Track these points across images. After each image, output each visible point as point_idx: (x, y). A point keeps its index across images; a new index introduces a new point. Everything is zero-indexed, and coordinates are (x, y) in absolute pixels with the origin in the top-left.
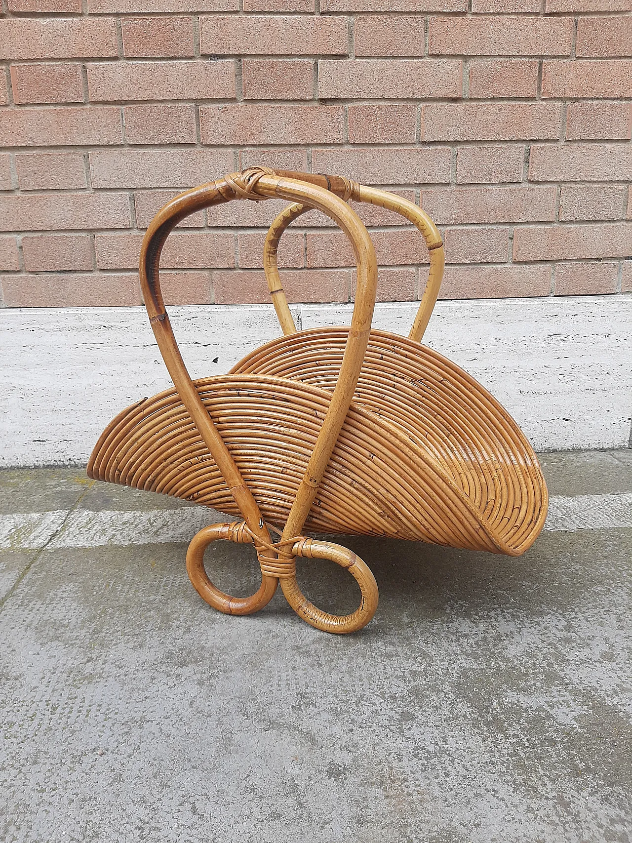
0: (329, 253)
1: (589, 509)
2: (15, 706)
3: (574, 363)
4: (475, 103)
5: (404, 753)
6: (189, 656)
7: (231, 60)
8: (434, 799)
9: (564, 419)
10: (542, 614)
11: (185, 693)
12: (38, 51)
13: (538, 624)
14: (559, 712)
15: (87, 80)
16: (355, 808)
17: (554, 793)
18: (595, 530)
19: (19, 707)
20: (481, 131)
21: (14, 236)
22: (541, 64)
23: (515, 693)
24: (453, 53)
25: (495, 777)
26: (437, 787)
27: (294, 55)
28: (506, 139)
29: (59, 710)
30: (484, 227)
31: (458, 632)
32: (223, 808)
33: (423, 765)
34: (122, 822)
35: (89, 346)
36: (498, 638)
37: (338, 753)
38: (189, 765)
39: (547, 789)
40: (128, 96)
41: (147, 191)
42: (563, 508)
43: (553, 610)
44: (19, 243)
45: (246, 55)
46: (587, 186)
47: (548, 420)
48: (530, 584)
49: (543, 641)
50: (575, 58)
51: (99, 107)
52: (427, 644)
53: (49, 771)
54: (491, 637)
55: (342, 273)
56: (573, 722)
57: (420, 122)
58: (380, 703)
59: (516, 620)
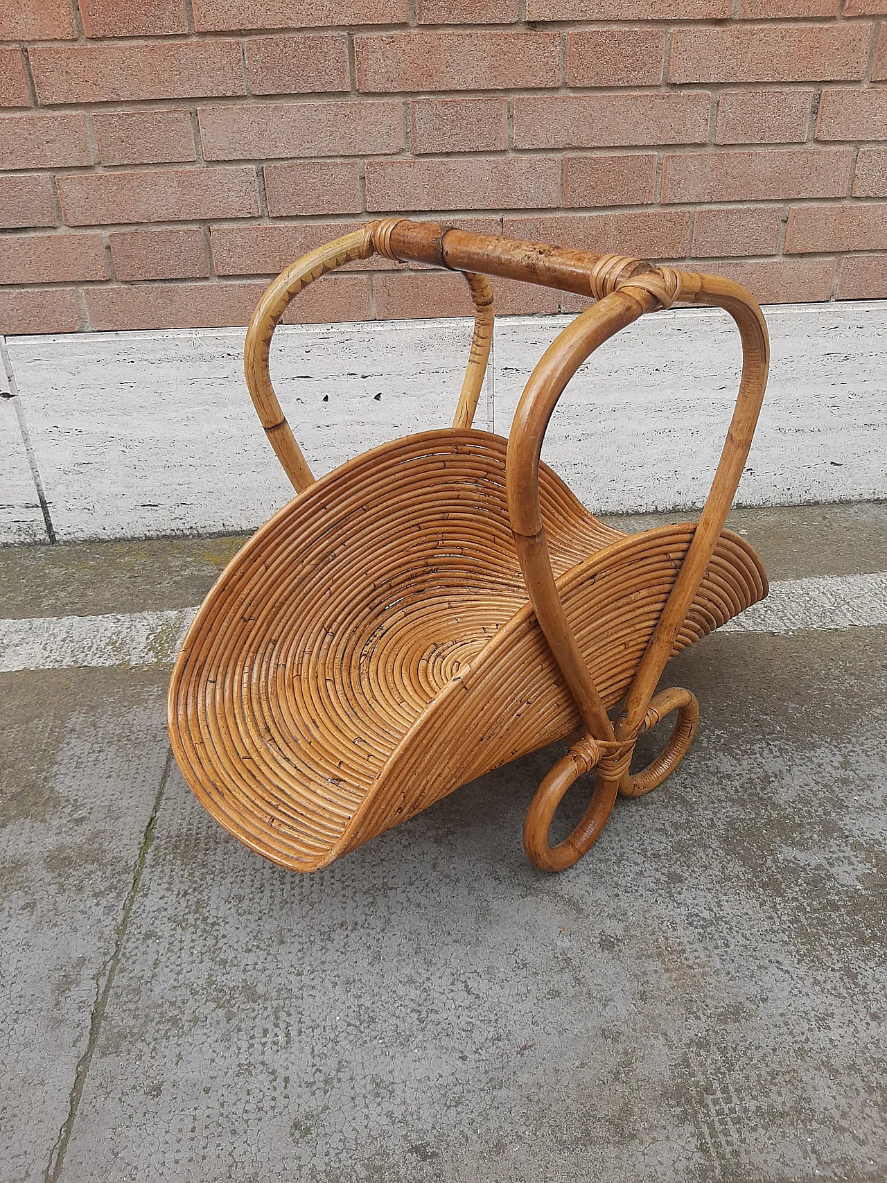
1: (863, 596)
2: (237, 876)
3: (853, 390)
4: (749, 27)
5: (677, 920)
8: (717, 971)
9: (832, 463)
10: (814, 746)
11: (423, 854)
13: (810, 759)
14: (840, 870)
16: (635, 983)
17: (840, 965)
18: (872, 628)
19: (241, 876)
20: (754, 68)
21: (98, 231)
23: (790, 848)
25: (775, 946)
26: (717, 959)
28: (789, 80)
30: (749, 206)
31: (719, 772)
32: (498, 988)
33: (700, 934)
34: (396, 1005)
35: (209, 381)
36: (766, 780)
37: (607, 922)
38: (450, 940)
39: (833, 960)
40: (252, 23)
41: (281, 162)
42: (832, 595)
43: (826, 742)
44: (106, 242)
47: (812, 465)
48: (797, 706)
49: (817, 783)
51: (209, 40)
52: (686, 788)
53: (299, 951)
54: (758, 778)
56: (856, 883)
57: (669, 55)
58: (643, 862)
59: (784, 755)
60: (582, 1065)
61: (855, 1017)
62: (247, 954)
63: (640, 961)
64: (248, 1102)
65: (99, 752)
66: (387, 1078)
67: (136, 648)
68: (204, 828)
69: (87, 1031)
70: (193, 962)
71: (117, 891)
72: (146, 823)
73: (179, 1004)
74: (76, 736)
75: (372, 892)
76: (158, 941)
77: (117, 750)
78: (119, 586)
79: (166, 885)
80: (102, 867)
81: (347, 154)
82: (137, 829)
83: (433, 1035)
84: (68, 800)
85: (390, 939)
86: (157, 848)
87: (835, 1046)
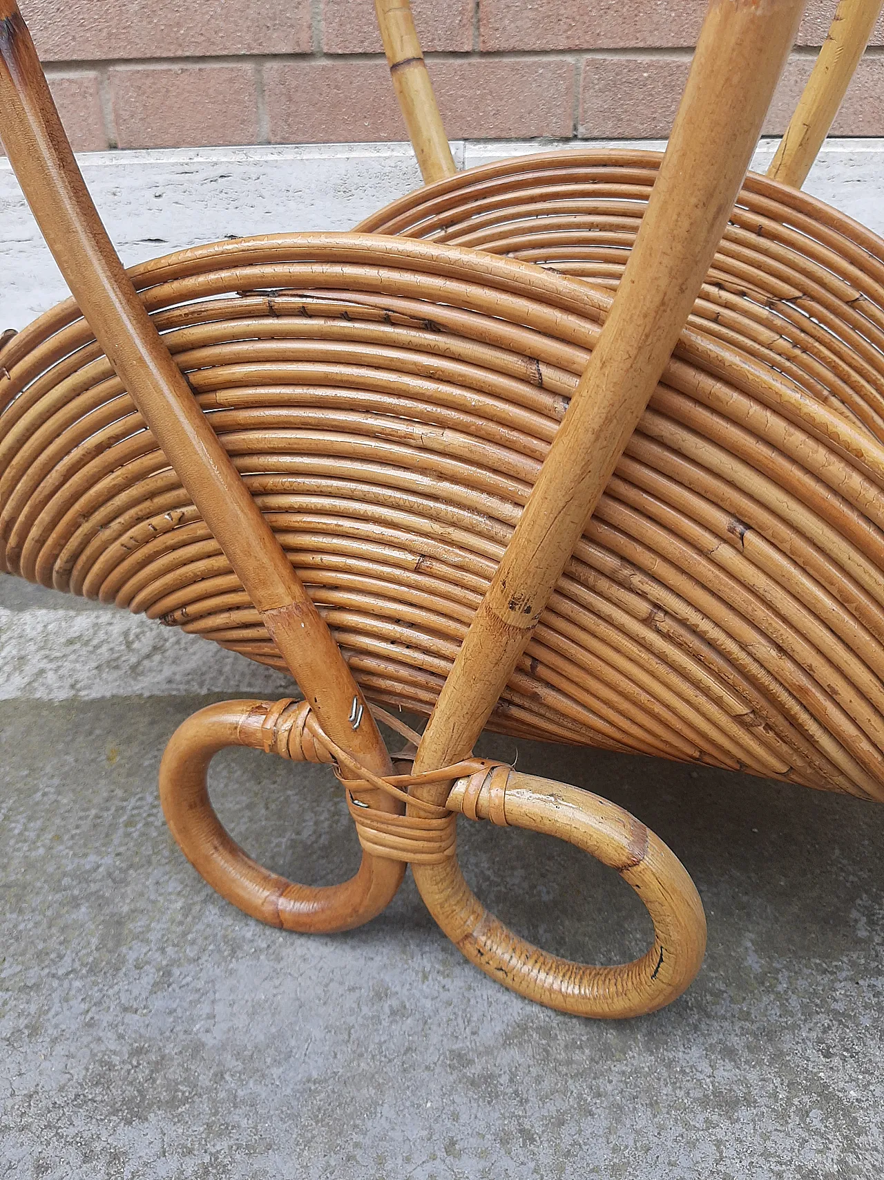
0: (531, 15)
6: (154, 1081)
55: (560, 66)
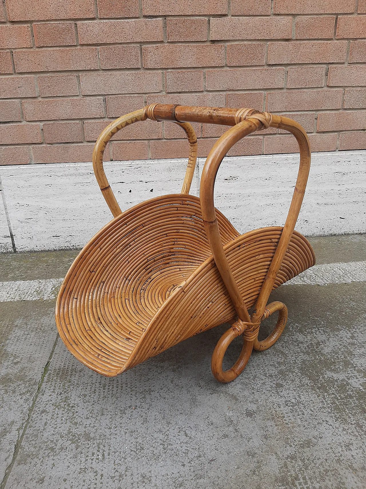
0: (215, 129)
1: (356, 270)
2: (84, 386)
3: (348, 187)
4: (299, 42)
5: (281, 404)
7: (161, 19)
8: (299, 426)
9: (340, 218)
10: (338, 330)
11: (167, 376)
12: (49, 15)
13: (337, 335)
14: (353, 381)
15: (77, 32)
16: (262, 431)
17: (354, 422)
18: (361, 282)
19: (86, 386)
20: (302, 58)
21: (38, 123)
22: (337, 19)
23: (330, 372)
24: (287, 13)
25: (326, 414)
26: (299, 420)
27: (197, 15)
28: (316, 62)
29: (107, 387)
30: (301, 113)
31: (297, 341)
32: (200, 434)
33: (291, 409)
34: (153, 442)
35: (82, 184)
36: (318, 344)
37: (250, 405)
38: (178, 413)
39: (351, 419)
40: (102, 41)
41: (113, 96)
42: (343, 270)
43: (344, 328)
44: (42, 127)
45: (169, 16)
46: (359, 89)
47: (332, 219)
48: (330, 314)
49: (341, 345)
50: (357, 14)
51: (85, 47)
52: (283, 347)
53: (110, 418)
54: (315, 343)
56: (360, 386)
57: (268, 53)
58: (265, 379)
59: (326, 334)
60: (238, 468)
61: (363, 445)
62: (87, 420)
63: (264, 421)
64: (84, 485)
65: (27, 335)
66: (148, 475)
67: (46, 293)
68: (71, 366)
69: (12, 454)
70: (62, 423)
71: (30, 393)
72: (46, 364)
73: (55, 441)
74: (18, 328)
75: (144, 392)
76: (47, 414)
77: (35, 334)
78: (41, 269)
79: (53, 390)
80: (25, 382)
81: (139, 93)
82: (41, 366)
83: (170, 455)
84: (12, 355)
85: (151, 413)
86: (50, 374)
87: (354, 458)
